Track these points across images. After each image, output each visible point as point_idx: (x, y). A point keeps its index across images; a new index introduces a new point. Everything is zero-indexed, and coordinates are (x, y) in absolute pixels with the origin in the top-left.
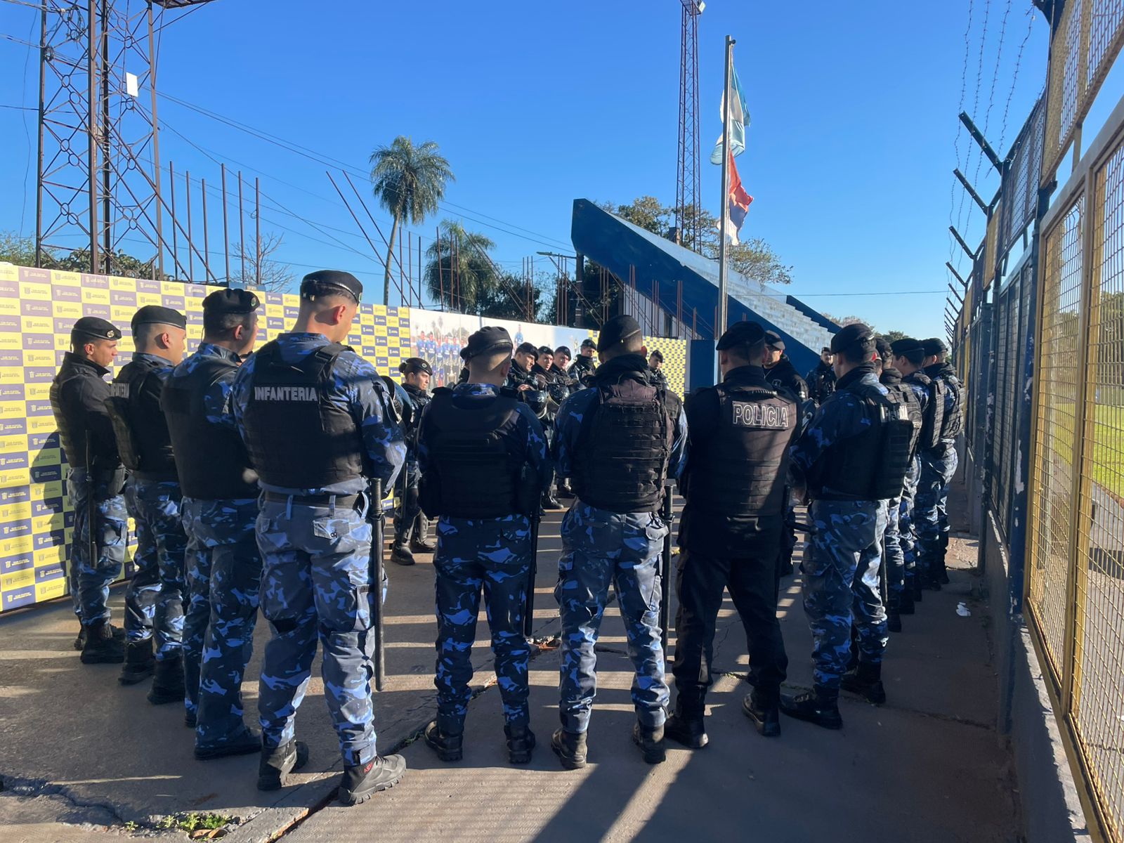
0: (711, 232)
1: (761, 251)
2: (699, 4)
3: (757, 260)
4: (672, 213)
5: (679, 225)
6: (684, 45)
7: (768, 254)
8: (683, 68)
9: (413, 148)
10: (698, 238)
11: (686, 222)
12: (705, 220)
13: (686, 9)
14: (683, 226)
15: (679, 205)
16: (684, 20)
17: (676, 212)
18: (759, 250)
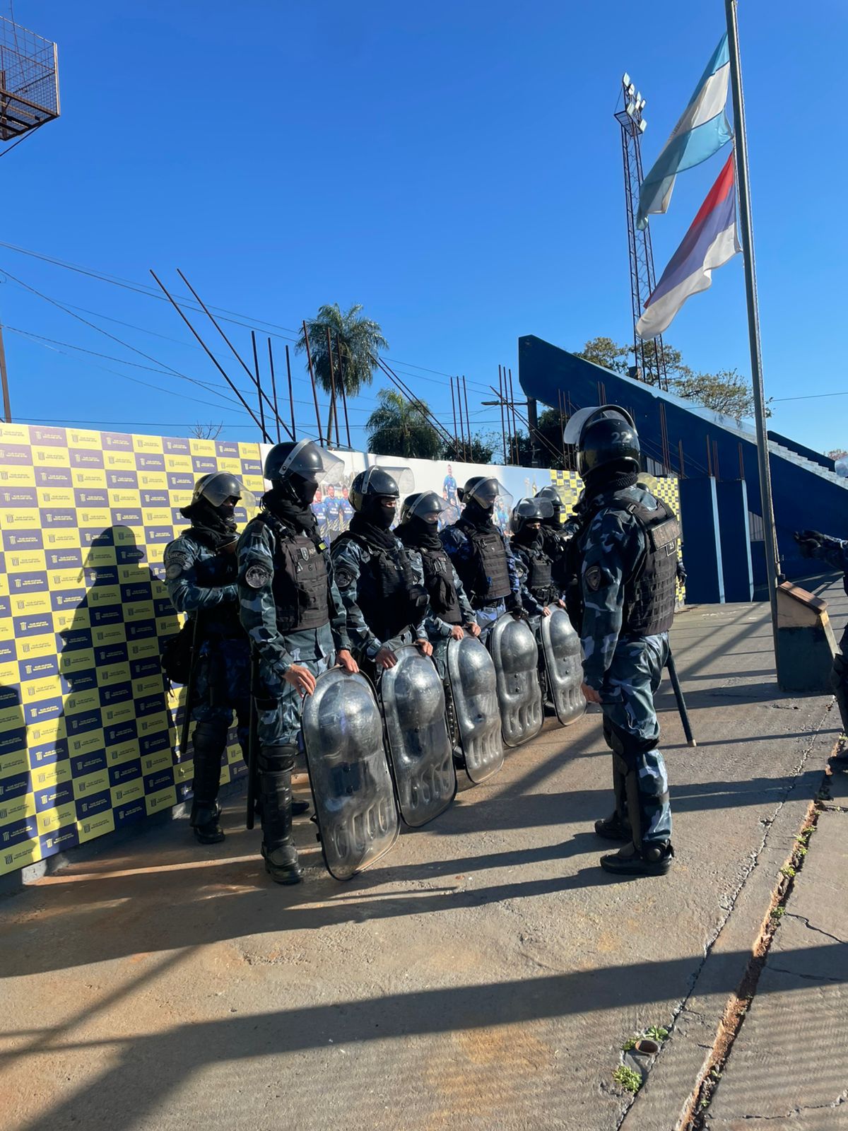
0: (677, 367)
1: (734, 384)
2: (639, 122)
3: (733, 393)
4: (630, 353)
5: (640, 363)
6: (627, 167)
7: (743, 386)
8: (628, 193)
9: (342, 315)
10: (663, 376)
11: (646, 360)
12: (668, 355)
13: (625, 129)
14: (644, 365)
15: (638, 343)
16: (625, 141)
17: (635, 350)
18: (731, 383)
